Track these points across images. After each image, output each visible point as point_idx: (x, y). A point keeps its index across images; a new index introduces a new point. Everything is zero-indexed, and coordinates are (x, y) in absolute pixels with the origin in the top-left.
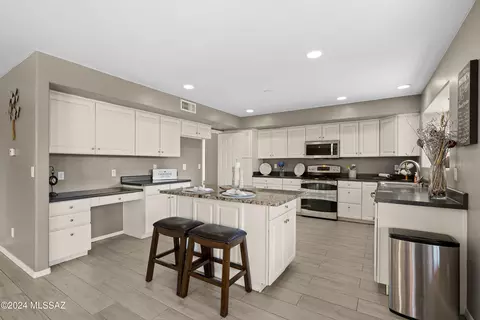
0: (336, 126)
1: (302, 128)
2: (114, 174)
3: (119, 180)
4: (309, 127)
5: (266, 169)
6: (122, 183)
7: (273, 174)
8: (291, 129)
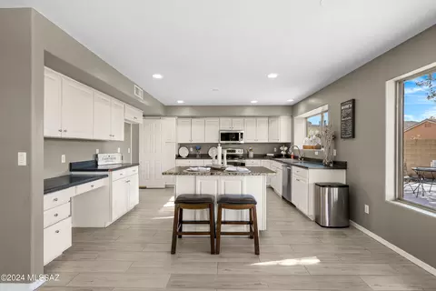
0: (241, 119)
1: (217, 120)
2: (63, 161)
3: (68, 167)
4: (222, 119)
5: (184, 152)
6: (71, 170)
7: (190, 156)
8: (207, 120)
